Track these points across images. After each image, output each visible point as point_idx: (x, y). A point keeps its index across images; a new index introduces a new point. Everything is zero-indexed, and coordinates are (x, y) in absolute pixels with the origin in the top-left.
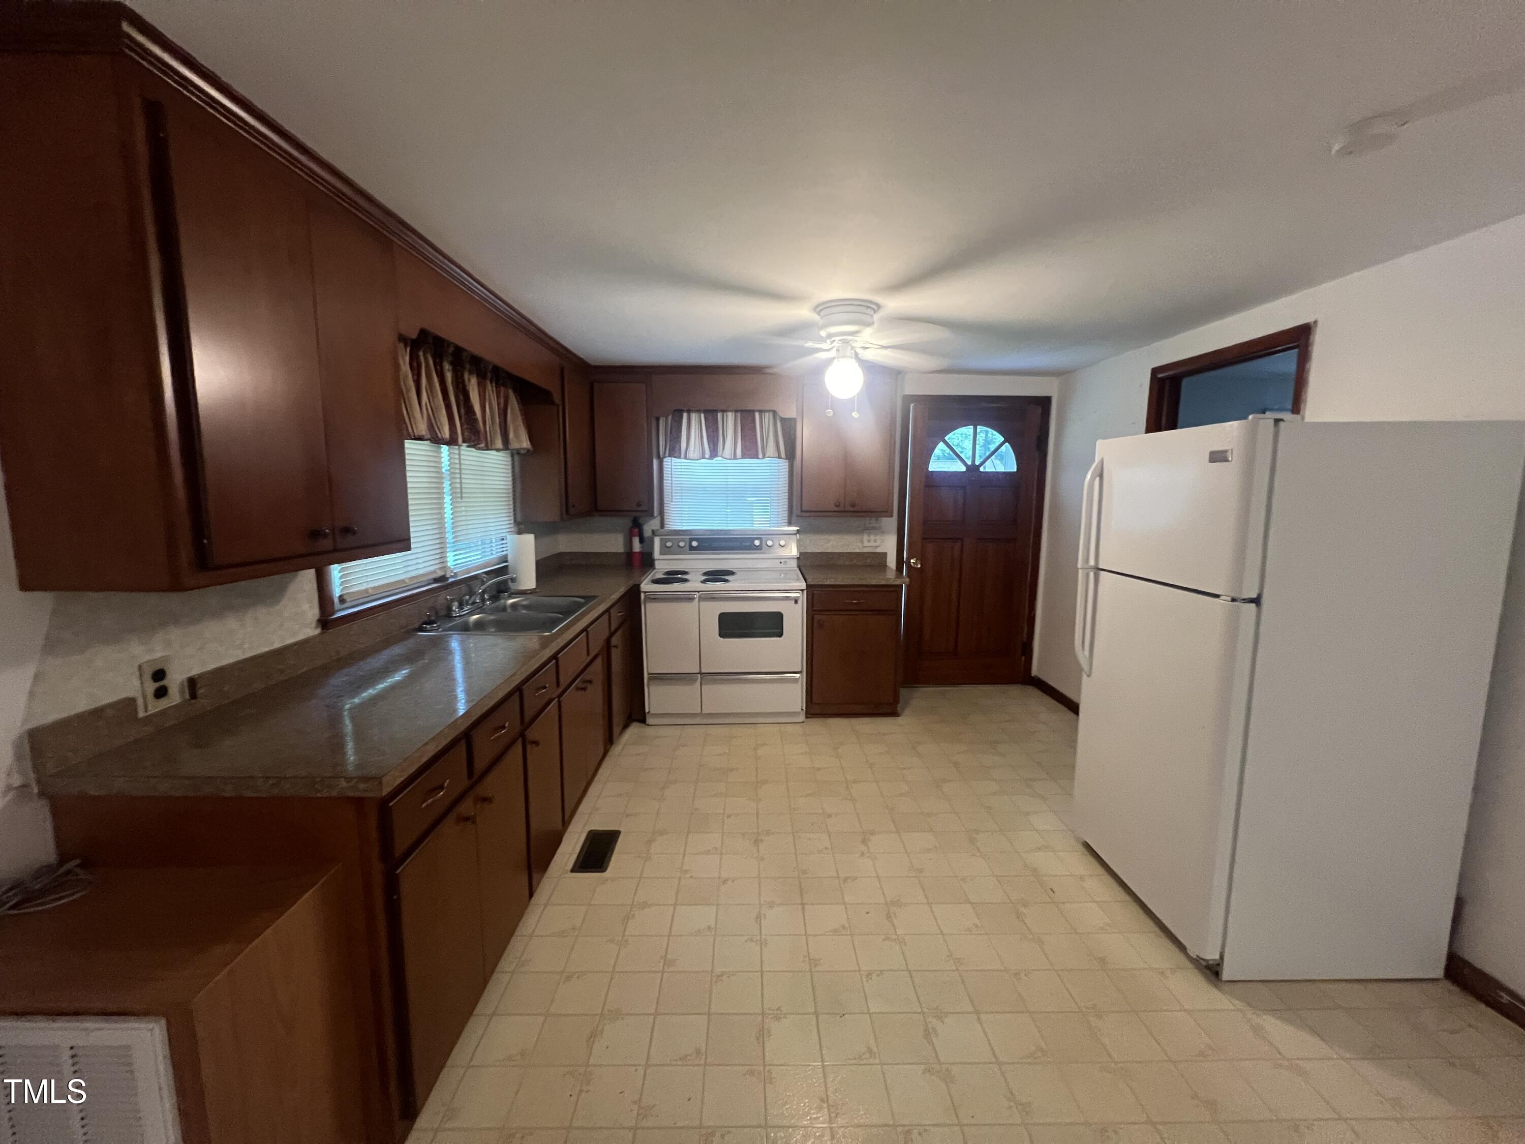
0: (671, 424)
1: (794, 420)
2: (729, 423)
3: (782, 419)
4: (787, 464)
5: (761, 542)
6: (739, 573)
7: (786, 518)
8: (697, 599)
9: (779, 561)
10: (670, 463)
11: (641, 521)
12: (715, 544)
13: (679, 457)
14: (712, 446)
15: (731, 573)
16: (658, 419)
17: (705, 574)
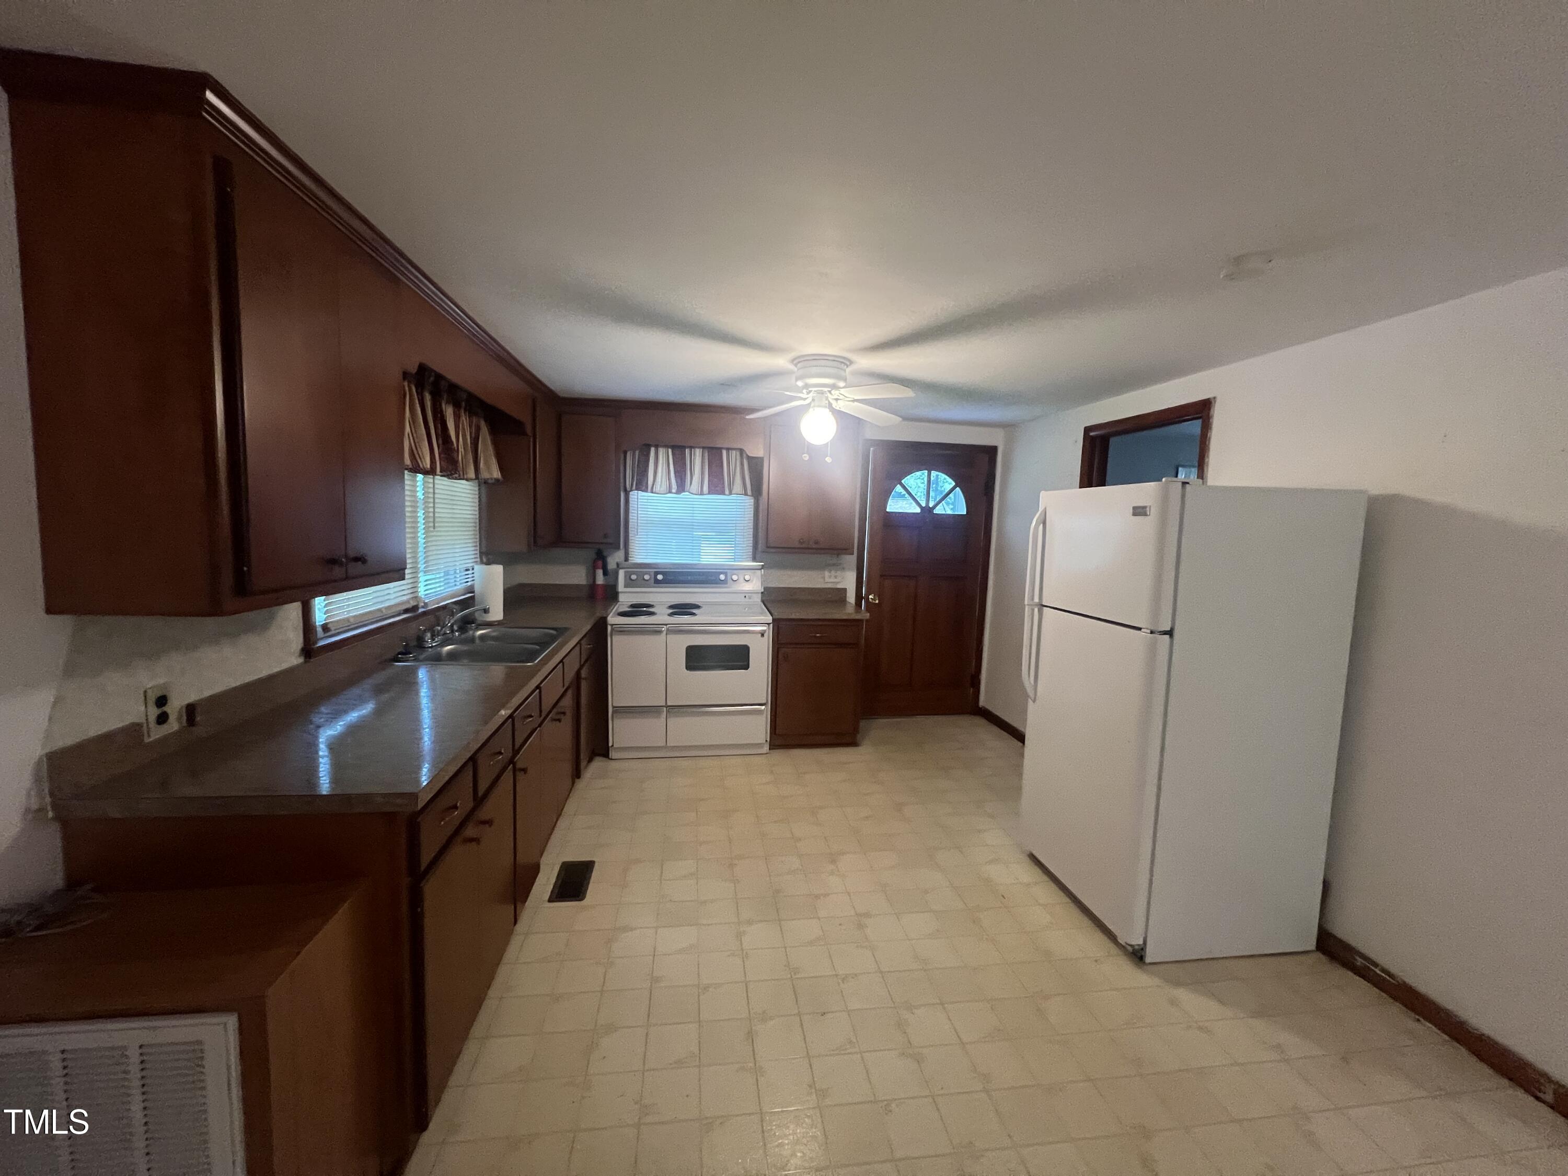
0: (639, 458)
1: (761, 459)
2: (697, 460)
3: (749, 458)
4: (753, 501)
5: (726, 576)
6: (704, 606)
7: (751, 553)
8: (665, 632)
9: (744, 595)
10: (637, 497)
11: (605, 554)
12: (681, 578)
13: (646, 491)
14: (679, 481)
15: (698, 607)
16: (625, 453)
17: (671, 607)
